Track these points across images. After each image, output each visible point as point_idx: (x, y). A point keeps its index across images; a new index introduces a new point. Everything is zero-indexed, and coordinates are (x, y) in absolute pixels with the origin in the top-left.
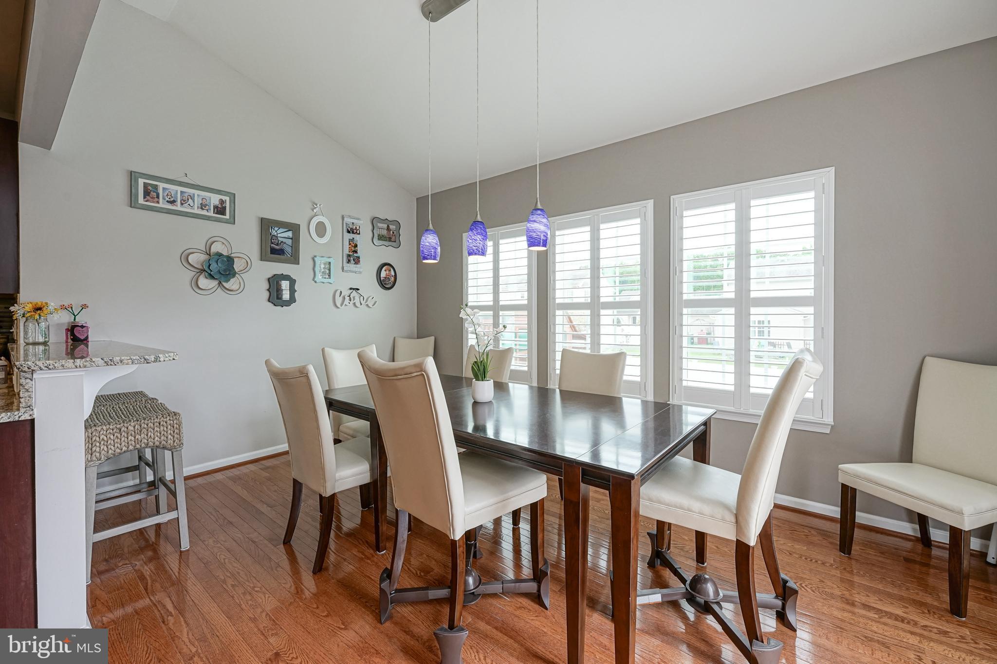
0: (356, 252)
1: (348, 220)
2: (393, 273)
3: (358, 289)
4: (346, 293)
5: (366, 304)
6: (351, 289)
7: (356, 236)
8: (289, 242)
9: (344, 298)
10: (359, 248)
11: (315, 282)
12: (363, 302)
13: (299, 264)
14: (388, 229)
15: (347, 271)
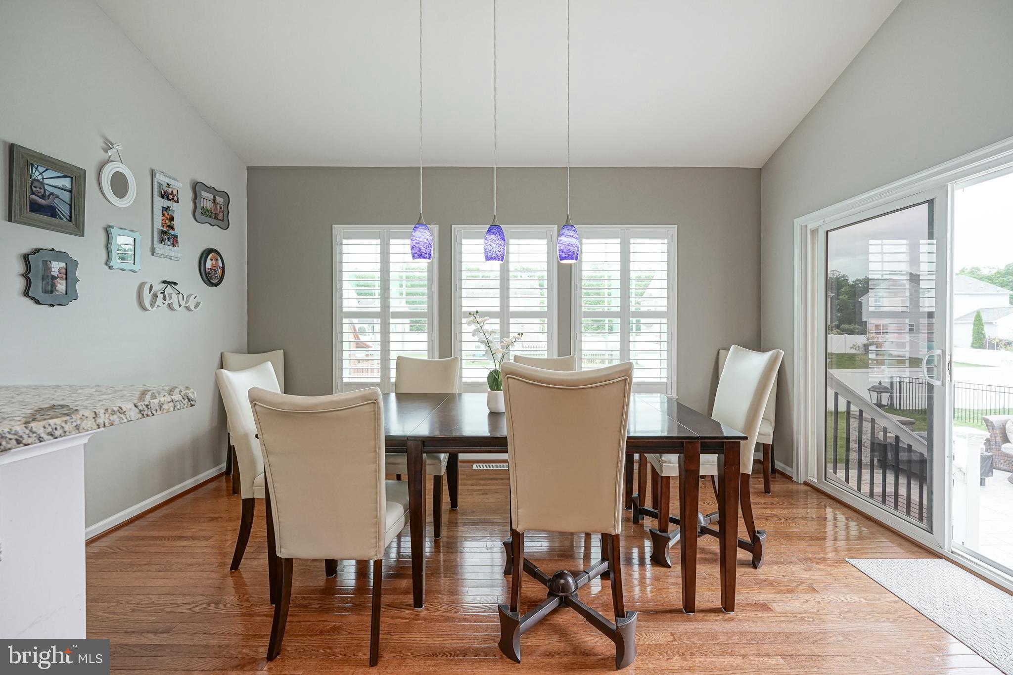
0: (172, 228)
1: (160, 178)
2: (220, 264)
3: (175, 284)
4: (158, 287)
5: (187, 305)
6: (164, 282)
7: (173, 206)
8: (66, 196)
9: (155, 296)
10: (176, 223)
11: (110, 268)
12: (183, 303)
13: (84, 236)
14: (214, 201)
15: (159, 255)
